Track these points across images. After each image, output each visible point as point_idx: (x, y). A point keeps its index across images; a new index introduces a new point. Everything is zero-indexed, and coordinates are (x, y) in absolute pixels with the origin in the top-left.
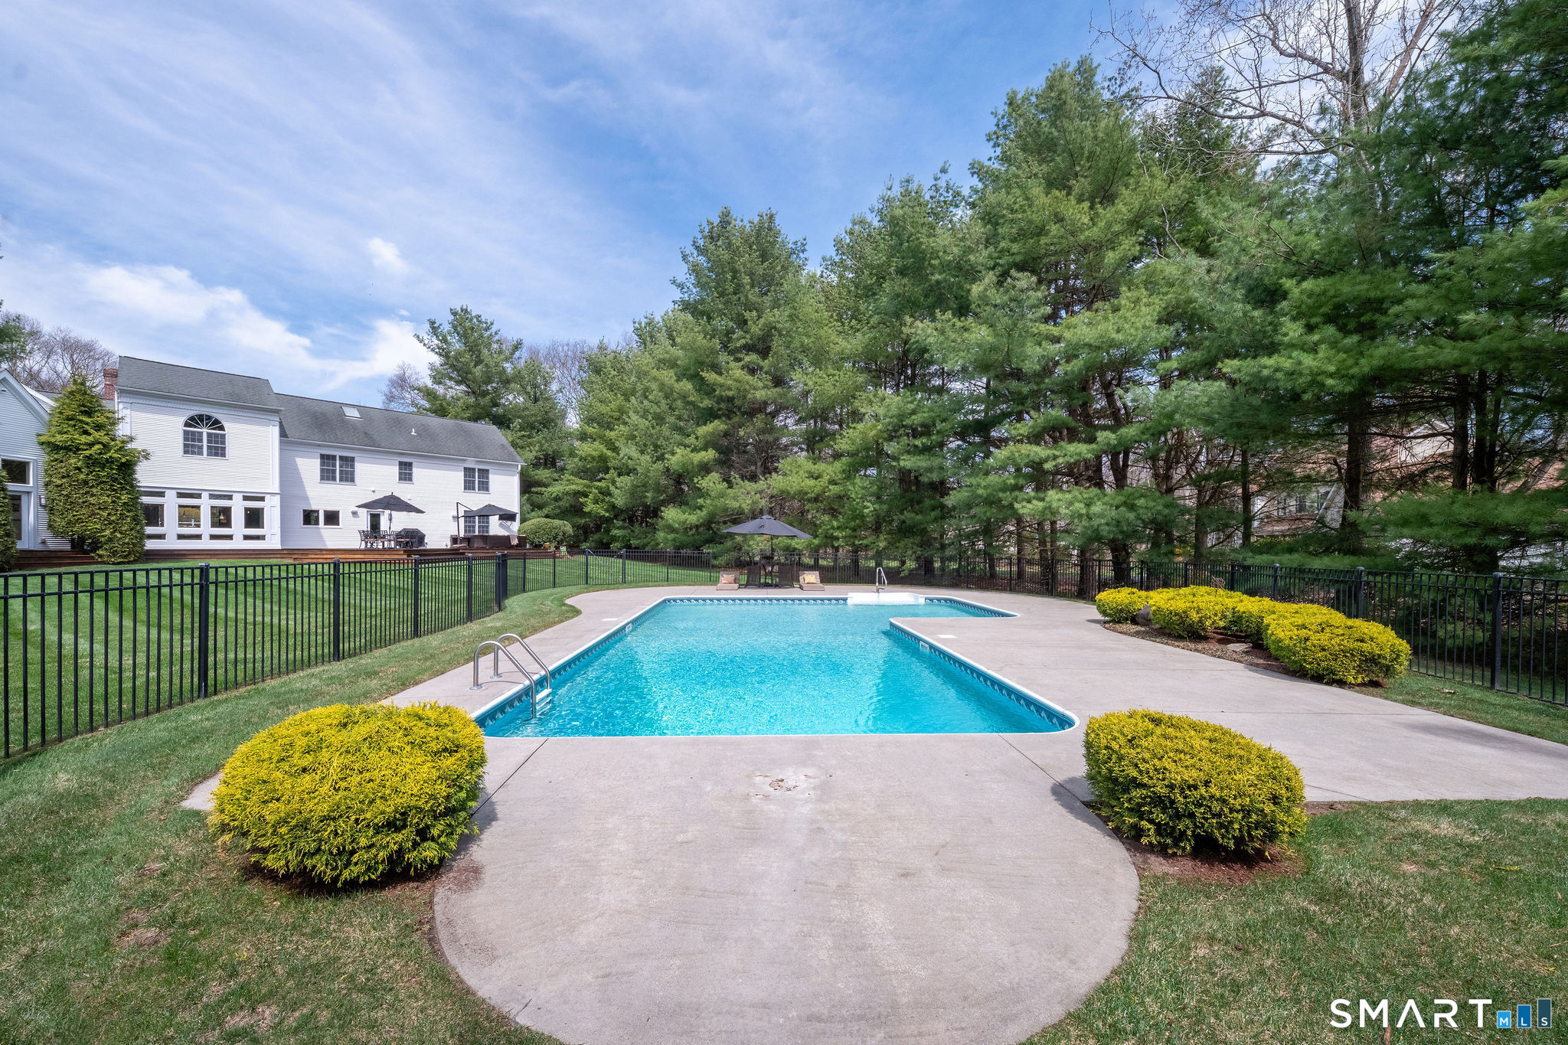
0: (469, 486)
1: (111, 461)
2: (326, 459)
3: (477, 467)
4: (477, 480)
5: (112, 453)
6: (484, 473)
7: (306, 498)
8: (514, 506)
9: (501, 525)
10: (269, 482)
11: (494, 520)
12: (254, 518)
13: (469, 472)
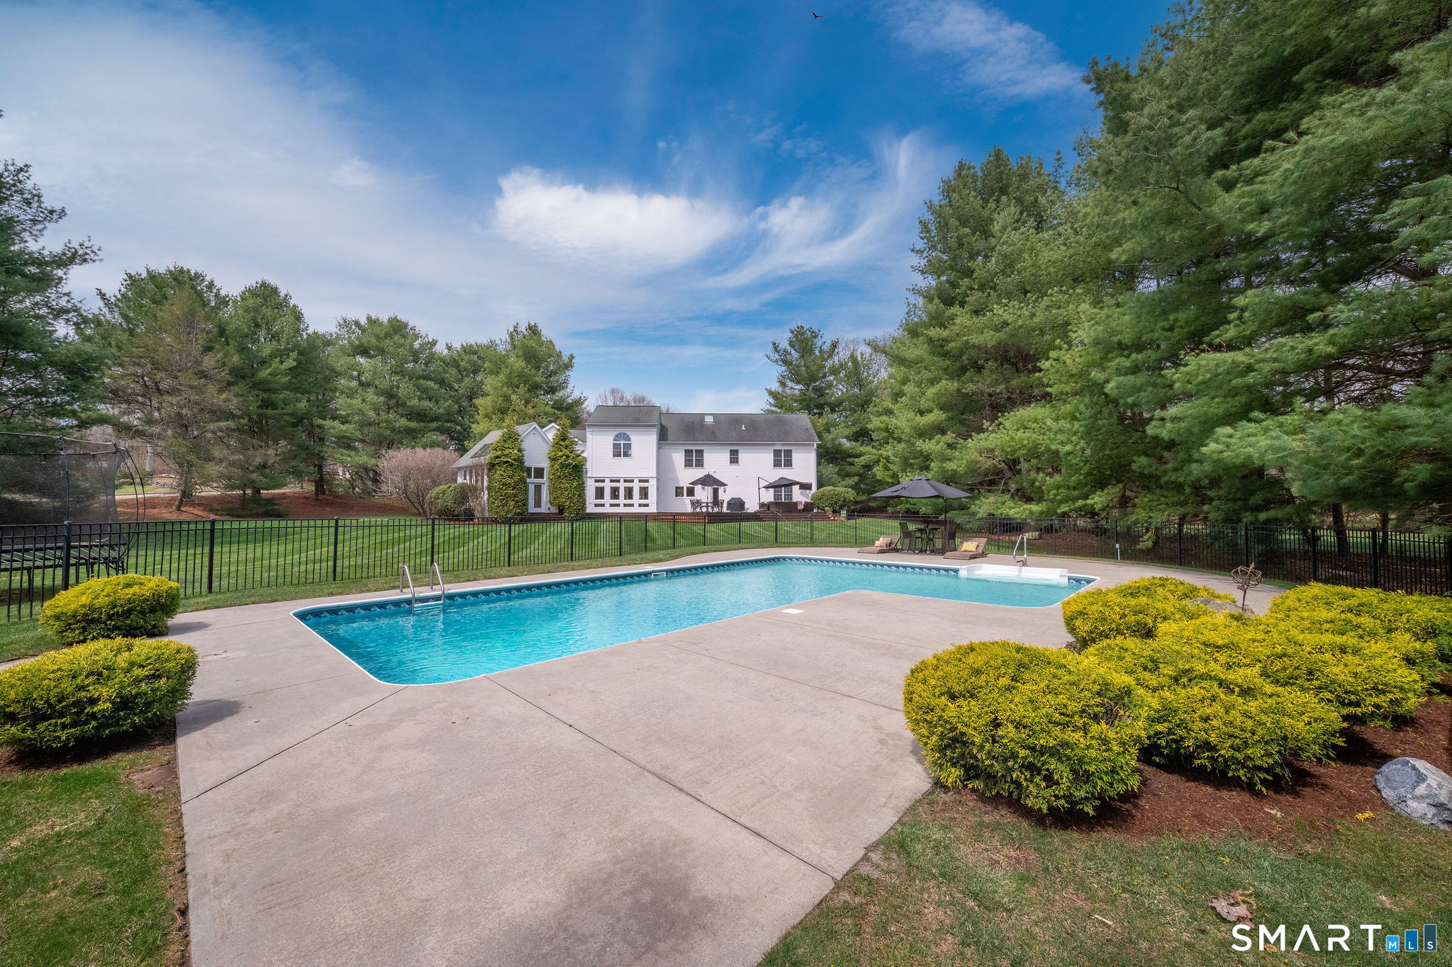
0: (777, 464)
1: (569, 464)
2: (688, 453)
3: (783, 448)
4: (783, 459)
5: (570, 461)
6: (788, 453)
7: (676, 479)
8: (812, 480)
9: (801, 493)
10: (651, 472)
11: (796, 488)
12: (644, 493)
13: (777, 453)
